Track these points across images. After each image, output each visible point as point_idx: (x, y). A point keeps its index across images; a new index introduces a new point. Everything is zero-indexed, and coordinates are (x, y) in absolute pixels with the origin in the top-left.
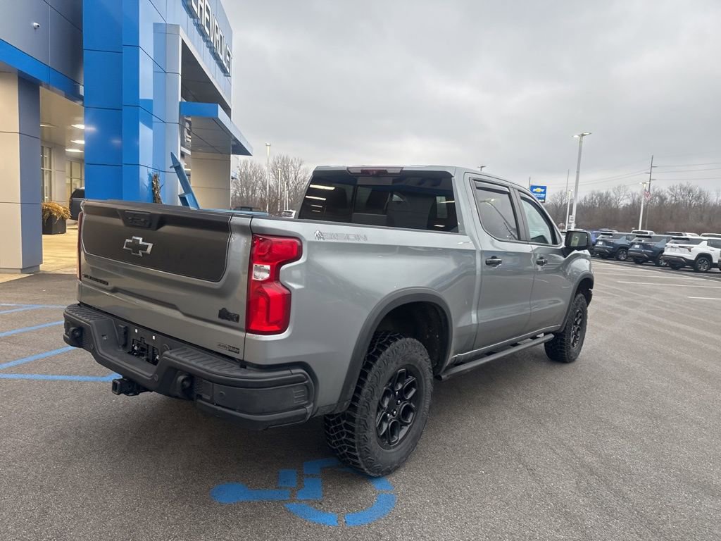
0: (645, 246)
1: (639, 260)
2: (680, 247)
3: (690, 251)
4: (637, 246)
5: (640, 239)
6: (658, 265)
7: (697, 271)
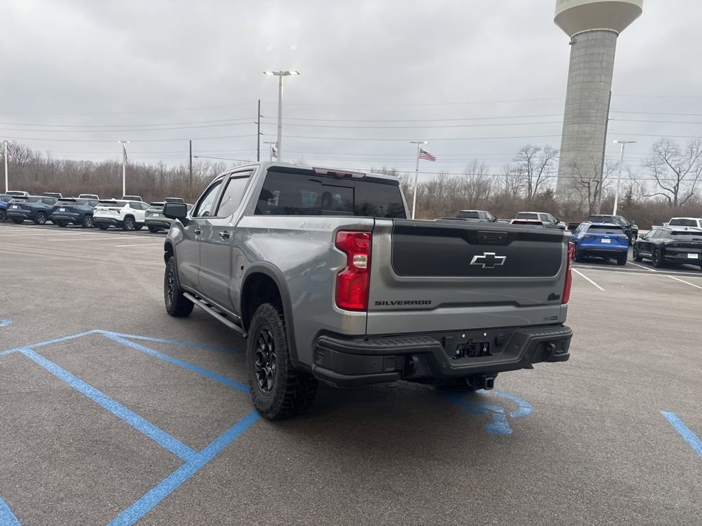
0: (69, 209)
1: (61, 223)
2: (110, 209)
3: (119, 212)
4: (63, 210)
5: (65, 202)
6: (85, 227)
7: (125, 230)
